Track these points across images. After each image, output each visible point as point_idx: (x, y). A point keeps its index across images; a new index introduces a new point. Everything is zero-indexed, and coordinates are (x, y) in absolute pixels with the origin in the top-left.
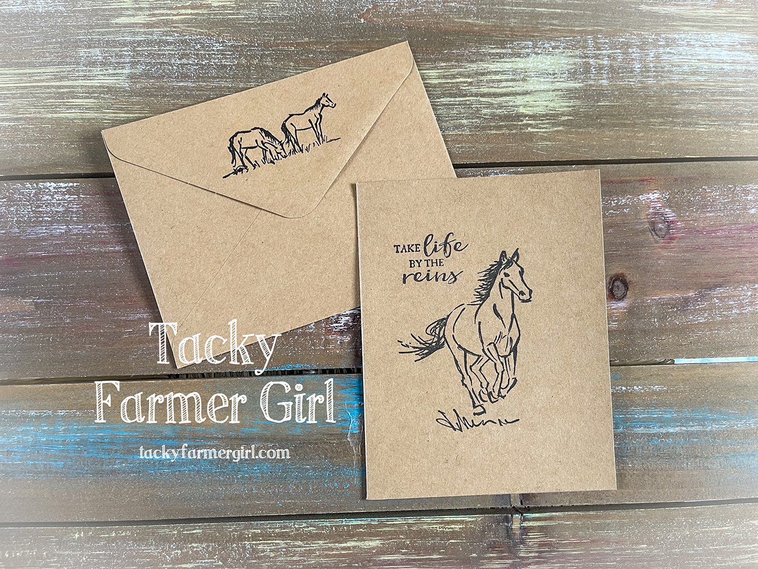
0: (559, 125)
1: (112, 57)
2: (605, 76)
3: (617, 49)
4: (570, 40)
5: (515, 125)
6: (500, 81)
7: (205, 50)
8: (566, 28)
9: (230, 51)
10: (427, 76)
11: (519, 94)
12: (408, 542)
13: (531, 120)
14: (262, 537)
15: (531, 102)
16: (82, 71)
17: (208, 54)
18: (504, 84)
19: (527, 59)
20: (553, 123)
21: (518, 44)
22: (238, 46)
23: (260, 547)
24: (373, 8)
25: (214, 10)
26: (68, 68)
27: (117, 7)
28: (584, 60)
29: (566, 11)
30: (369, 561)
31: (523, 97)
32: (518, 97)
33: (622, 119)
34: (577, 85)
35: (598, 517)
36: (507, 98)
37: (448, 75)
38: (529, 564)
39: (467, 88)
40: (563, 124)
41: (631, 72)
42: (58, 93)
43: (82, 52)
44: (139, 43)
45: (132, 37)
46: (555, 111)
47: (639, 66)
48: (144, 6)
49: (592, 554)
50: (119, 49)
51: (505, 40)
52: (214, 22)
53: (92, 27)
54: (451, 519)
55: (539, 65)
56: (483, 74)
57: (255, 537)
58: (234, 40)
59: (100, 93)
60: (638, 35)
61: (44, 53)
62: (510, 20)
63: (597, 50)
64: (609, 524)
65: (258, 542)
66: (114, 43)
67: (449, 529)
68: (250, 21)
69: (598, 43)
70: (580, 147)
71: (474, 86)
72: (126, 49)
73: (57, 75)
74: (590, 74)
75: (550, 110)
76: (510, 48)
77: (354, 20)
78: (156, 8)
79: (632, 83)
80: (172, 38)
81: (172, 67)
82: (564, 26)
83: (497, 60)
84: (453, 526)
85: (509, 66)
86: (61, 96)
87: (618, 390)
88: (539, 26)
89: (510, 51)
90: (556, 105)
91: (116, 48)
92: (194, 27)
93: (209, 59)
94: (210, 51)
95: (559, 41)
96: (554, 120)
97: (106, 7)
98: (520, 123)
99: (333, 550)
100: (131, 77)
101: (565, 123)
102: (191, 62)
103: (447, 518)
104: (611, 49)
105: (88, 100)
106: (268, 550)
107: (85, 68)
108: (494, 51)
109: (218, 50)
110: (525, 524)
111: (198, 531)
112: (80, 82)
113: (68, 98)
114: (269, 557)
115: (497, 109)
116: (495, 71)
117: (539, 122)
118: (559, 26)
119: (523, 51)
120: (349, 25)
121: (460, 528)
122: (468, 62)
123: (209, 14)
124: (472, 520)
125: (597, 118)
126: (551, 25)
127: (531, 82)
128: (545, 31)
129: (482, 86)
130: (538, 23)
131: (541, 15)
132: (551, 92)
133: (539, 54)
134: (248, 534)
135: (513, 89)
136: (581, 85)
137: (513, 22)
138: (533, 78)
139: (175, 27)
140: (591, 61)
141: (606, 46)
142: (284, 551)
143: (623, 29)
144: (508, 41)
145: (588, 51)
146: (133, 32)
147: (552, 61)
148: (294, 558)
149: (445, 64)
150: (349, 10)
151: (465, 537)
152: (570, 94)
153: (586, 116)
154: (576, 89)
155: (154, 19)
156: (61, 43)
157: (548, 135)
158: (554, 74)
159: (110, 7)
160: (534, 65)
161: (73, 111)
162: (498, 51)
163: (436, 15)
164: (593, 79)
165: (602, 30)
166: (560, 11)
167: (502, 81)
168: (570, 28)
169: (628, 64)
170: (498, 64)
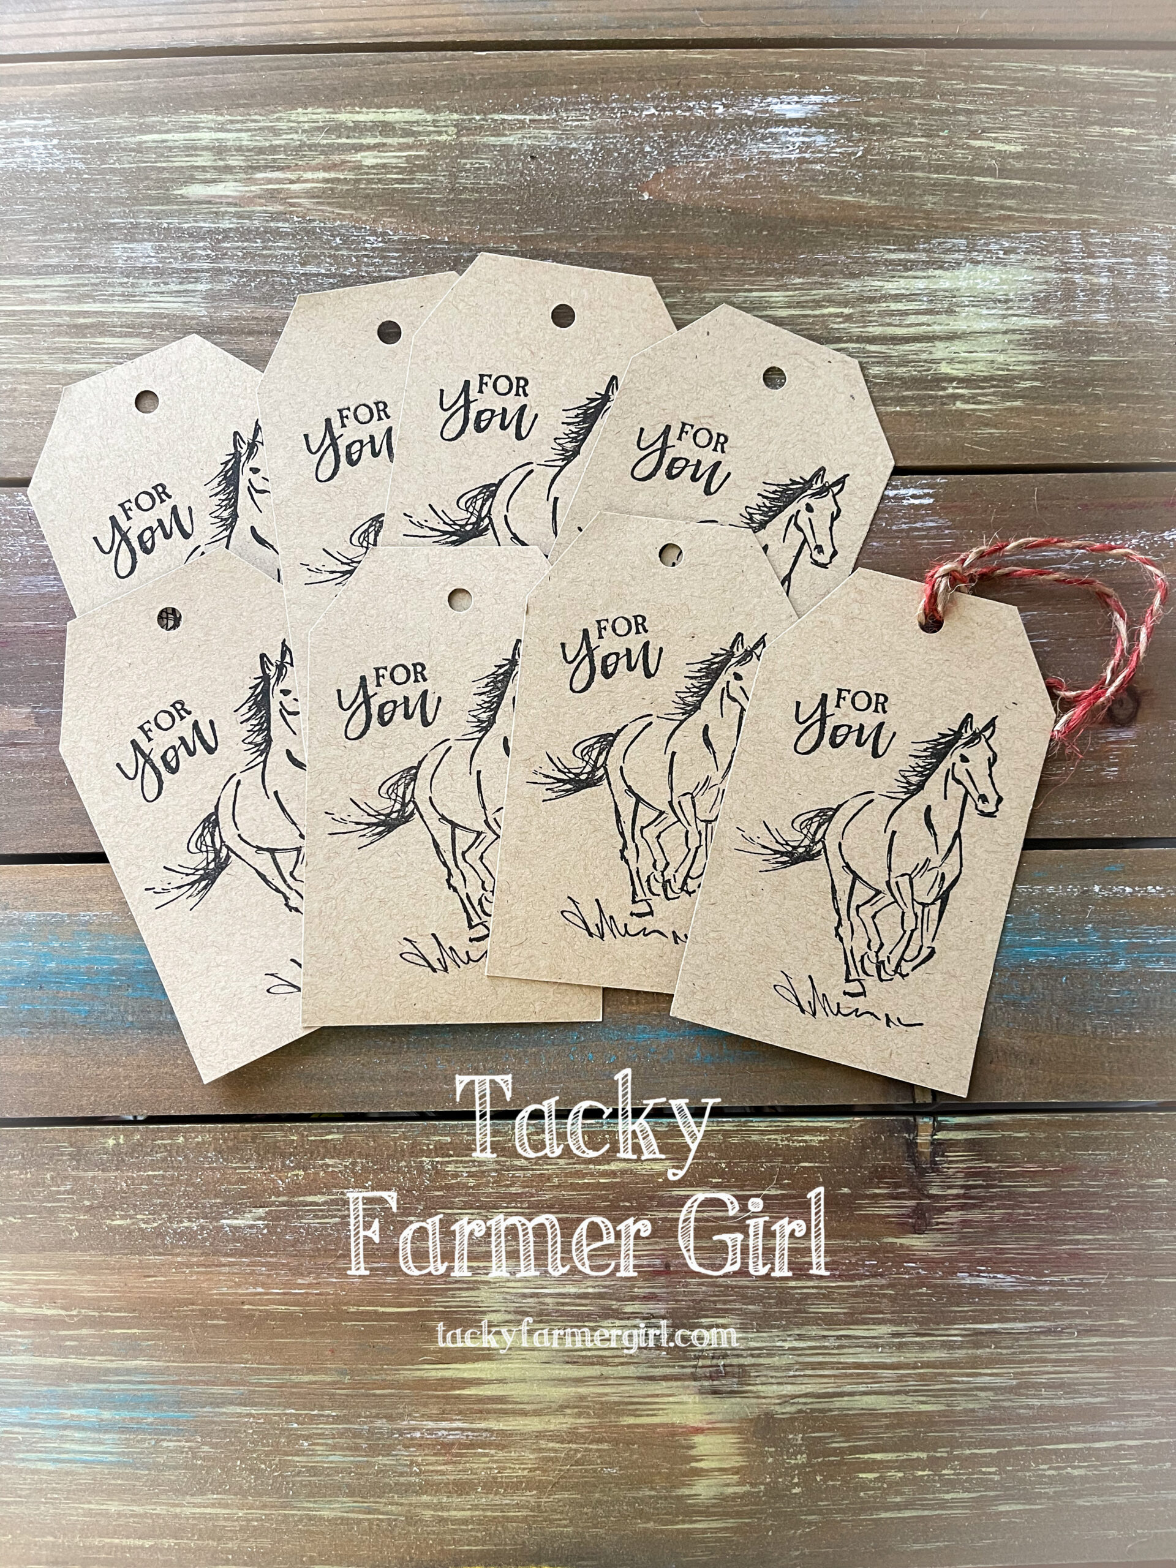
0: (1016, 397)
1: (176, 259)
2: (1102, 306)
3: (1126, 256)
4: (1039, 237)
5: (931, 397)
6: (905, 313)
7: (348, 249)
8: (1032, 215)
9: (397, 250)
10: (767, 302)
11: (941, 339)
12: (723, 1165)
13: (962, 388)
14: (454, 1150)
15: (963, 354)
16: (121, 284)
17: (356, 257)
18: (912, 319)
19: (957, 273)
20: (1003, 393)
21: (939, 244)
22: (412, 242)
23: (450, 1168)
24: (666, 173)
25: (367, 174)
26: (93, 278)
27: (183, 164)
28: (1064, 276)
29: (1030, 183)
30: (651, 1198)
31: (948, 344)
32: (937, 343)
33: (1134, 387)
34: (1051, 323)
35: (1076, 1125)
36: (918, 345)
37: (806, 302)
38: (948, 1209)
39: (842, 326)
40: (1021, 395)
41: (1152, 300)
42: (75, 326)
43: (119, 250)
44: (226, 234)
45: (214, 223)
46: (1008, 370)
47: (1167, 289)
48: (235, 163)
49: (1064, 1192)
50: (188, 245)
51: (914, 236)
52: (367, 196)
53: (136, 201)
54: (804, 1124)
55: (978, 284)
56: (872, 300)
57: (441, 1150)
58: (402, 228)
59: (154, 327)
60: (1164, 230)
61: (47, 249)
63: (1088, 257)
64: (1097, 1138)
65: (447, 1159)
66: (180, 234)
67: (800, 1141)
68: (435, 193)
69: (1091, 243)
70: (1053, 440)
71: (855, 322)
72: (201, 244)
73: (72, 291)
74: (1073, 301)
75: (998, 369)
76: (924, 250)
77: (628, 194)
78: (257, 169)
79: (1153, 321)
80: (287, 225)
81: (289, 279)
82: (1028, 211)
83: (899, 274)
84: (807, 1138)
85: (921, 284)
86: (80, 330)
87: (1116, 893)
88: (980, 210)
89: (924, 257)
91: (183, 242)
92: (329, 204)
93: (358, 265)
94: (359, 250)
95: (1017, 238)
96: (1005, 387)
97: (164, 165)
98: (941, 393)
99: (584, 1176)
100: (212, 297)
101: (1027, 393)
102: (323, 271)
103: (797, 1122)
104: (1115, 256)
105: (132, 340)
106: (465, 1175)
107: (126, 280)
108: (893, 256)
109: (373, 249)
110: (939, 1136)
111: (336, 1136)
112: (118, 307)
113: (93, 336)
114: (466, 1186)
115: (897, 367)
116: (896, 295)
118: (1017, 210)
119: (948, 257)
120: (620, 204)
121: (820, 1141)
122: (845, 276)
123: (357, 181)
124: (842, 1126)
125: (1087, 385)
126: (1002, 208)
127: (964, 315)
128: (992, 219)
129: (870, 322)
130: (977, 205)
131: (984, 189)
132: (1000, 336)
133: (979, 262)
134: (428, 1145)
135: (929, 329)
136: (1057, 322)
137: (930, 202)
139: (292, 205)
140: (1077, 278)
141: (1106, 250)
142: (493, 1177)
143: (1137, 218)
144: (922, 237)
145: (1073, 258)
146: (216, 212)
147: (1004, 276)
148: (513, 1190)
149: (801, 280)
150: (622, 176)
151: (829, 1158)
152: (1036, 339)
153: (1066, 381)
154: (1048, 330)
155: (253, 188)
156: (79, 231)
157: (996, 415)
158: (1006, 301)
159: (171, 164)
161: (105, 360)
162: (902, 256)
163: (783, 187)
164: (1081, 312)
165: (1097, 219)
166: (1018, 182)
167: (907, 314)
168: (1037, 215)
169: (1146, 284)
170: (903, 282)
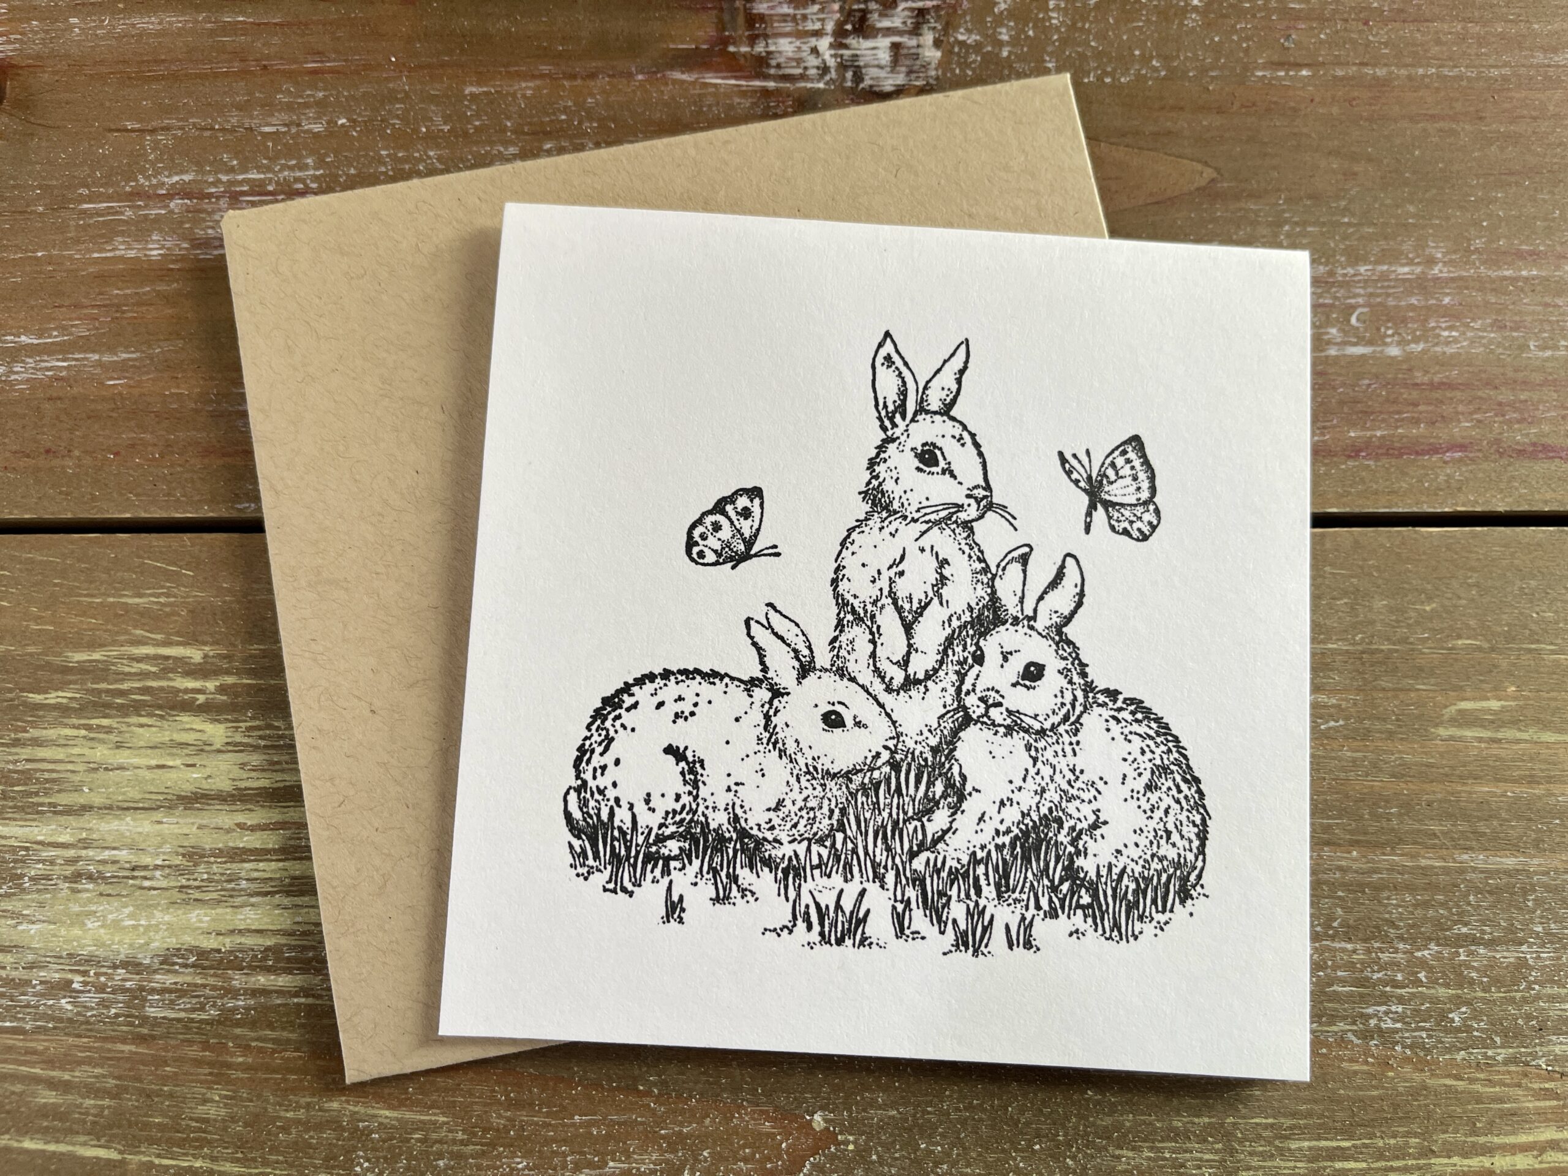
62: (223, 1112)
90: (86, 751)
117: (154, 684)
138: (159, 862)
160: (148, 918)
